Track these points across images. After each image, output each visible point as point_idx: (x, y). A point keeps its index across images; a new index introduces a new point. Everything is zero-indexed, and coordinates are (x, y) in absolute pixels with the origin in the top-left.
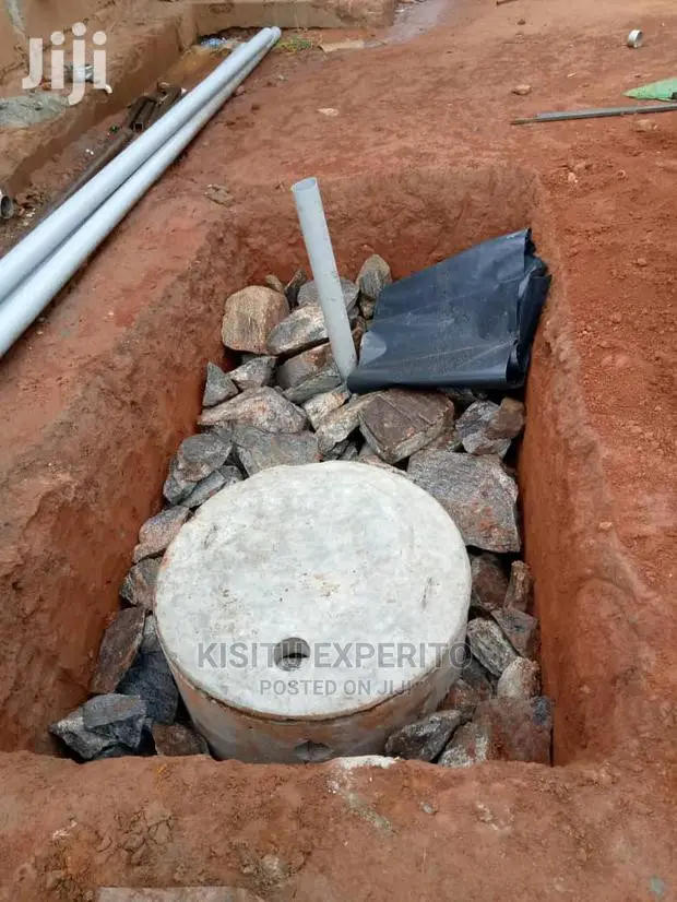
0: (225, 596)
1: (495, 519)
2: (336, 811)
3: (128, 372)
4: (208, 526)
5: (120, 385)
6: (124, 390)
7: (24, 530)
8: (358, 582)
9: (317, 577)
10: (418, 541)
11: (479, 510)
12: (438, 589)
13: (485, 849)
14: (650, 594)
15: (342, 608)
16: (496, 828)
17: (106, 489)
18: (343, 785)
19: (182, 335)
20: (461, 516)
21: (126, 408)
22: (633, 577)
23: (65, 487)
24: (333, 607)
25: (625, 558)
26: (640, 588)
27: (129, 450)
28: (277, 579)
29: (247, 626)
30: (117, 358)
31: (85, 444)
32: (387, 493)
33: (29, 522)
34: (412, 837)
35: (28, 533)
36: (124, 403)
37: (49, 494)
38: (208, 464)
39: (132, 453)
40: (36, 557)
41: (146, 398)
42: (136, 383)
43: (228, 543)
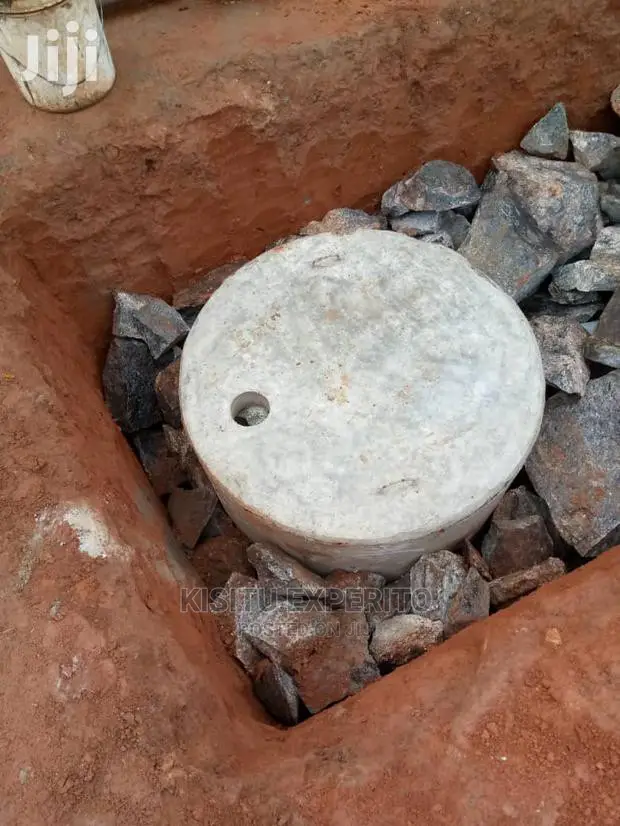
0: (273, 318)
1: (596, 507)
2: (20, 531)
3: (436, 45)
4: (339, 250)
5: (415, 55)
6: (415, 63)
7: (190, 123)
8: (364, 416)
9: (344, 378)
10: (459, 442)
11: (595, 484)
12: (411, 495)
13: (34, 684)
14: (462, 740)
15: (325, 420)
16: (59, 685)
17: (313, 148)
18: (47, 523)
19: (554, 49)
20: (574, 470)
21: (403, 82)
22: (478, 708)
23: (258, 113)
24: (321, 412)
25: (505, 684)
26: (465, 724)
27: (373, 128)
28: (318, 345)
29: (254, 356)
30: (440, 22)
31: (320, 89)
32: (503, 375)
33: (197, 119)
34: (20, 611)
35: (192, 129)
36: (403, 76)
37: (237, 108)
38: (426, 200)
39: (374, 134)
40: (180, 154)
41: (441, 88)
42: (439, 65)
43: (330, 280)
